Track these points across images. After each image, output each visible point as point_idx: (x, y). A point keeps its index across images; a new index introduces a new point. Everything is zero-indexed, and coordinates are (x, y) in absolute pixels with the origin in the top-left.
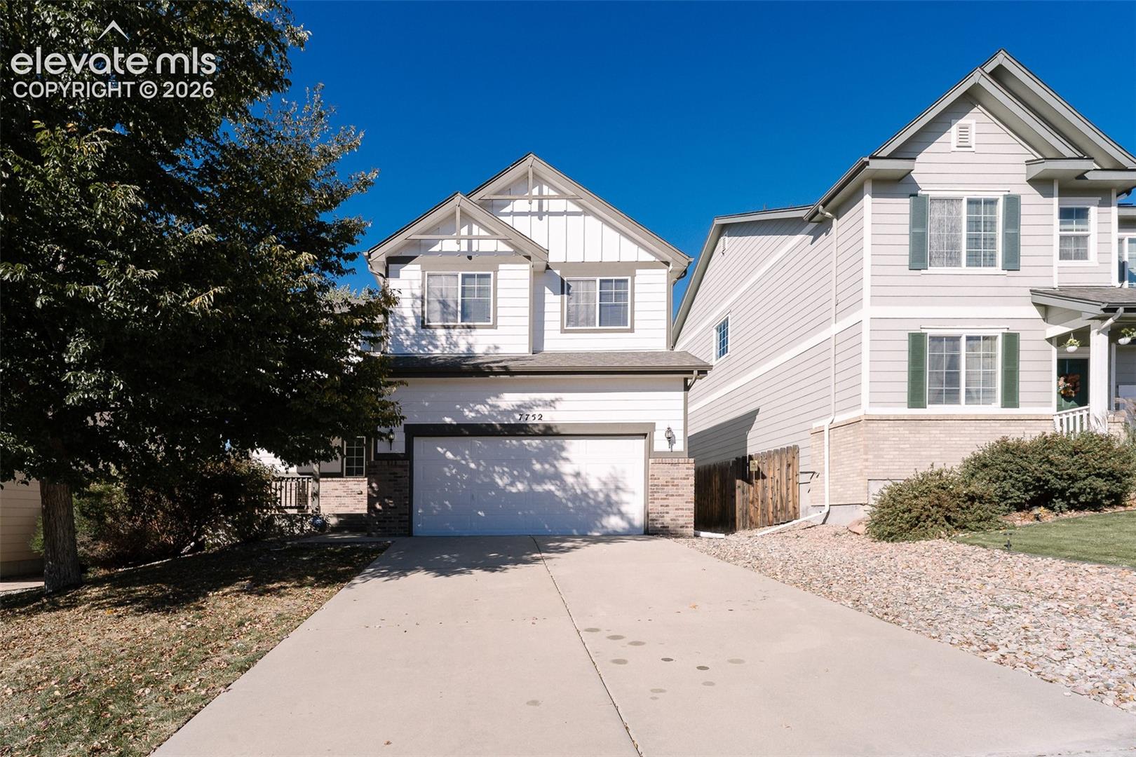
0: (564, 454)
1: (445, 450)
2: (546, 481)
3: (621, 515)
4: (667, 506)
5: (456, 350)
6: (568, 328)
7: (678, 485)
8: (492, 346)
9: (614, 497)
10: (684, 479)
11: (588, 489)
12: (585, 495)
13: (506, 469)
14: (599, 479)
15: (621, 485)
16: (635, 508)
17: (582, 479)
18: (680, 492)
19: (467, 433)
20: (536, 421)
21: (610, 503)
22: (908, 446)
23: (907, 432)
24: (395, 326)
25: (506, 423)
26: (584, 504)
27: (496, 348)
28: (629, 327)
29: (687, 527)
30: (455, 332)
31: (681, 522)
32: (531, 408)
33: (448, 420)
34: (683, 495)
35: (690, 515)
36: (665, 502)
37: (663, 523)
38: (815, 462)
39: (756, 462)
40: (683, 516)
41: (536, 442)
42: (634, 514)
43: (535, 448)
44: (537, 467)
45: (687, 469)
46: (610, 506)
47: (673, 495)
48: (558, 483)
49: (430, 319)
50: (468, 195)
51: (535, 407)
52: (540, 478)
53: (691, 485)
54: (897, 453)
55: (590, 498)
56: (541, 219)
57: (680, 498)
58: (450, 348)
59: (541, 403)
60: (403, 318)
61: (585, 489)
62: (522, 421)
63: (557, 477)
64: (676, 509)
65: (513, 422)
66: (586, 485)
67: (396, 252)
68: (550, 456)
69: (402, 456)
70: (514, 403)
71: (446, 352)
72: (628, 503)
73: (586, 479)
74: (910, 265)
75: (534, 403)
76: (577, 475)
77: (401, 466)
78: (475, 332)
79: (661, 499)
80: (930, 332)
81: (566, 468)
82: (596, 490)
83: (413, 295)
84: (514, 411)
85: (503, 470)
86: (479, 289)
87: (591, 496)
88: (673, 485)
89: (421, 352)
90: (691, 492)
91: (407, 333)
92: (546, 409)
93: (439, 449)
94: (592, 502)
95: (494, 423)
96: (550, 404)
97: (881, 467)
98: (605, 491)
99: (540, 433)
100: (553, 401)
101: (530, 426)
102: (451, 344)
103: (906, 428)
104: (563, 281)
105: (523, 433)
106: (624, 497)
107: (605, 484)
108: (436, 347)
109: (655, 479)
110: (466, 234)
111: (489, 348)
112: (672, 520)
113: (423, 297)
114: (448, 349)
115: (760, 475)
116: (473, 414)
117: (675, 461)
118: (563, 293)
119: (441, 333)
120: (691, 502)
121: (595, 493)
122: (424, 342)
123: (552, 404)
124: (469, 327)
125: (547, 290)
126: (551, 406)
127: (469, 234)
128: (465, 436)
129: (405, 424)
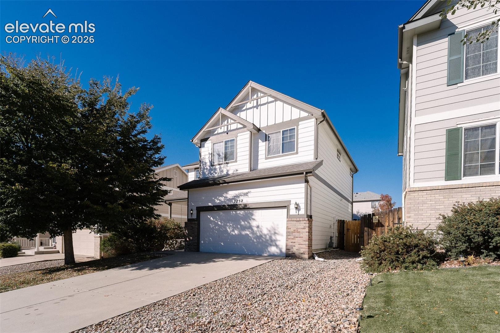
0: (253, 217)
1: (210, 217)
2: (246, 230)
3: (277, 246)
4: (294, 242)
5: (223, 174)
6: (268, 157)
7: (300, 232)
8: (235, 170)
9: (274, 238)
10: (303, 229)
11: (262, 233)
12: (261, 236)
13: (231, 224)
14: (267, 229)
15: (277, 232)
16: (282, 243)
17: (260, 229)
18: (301, 235)
19: (216, 209)
20: (240, 203)
21: (272, 241)
22: (443, 207)
23: (443, 197)
24: (203, 167)
25: (230, 204)
26: (261, 240)
27: (237, 170)
28: (295, 152)
29: (304, 254)
30: (222, 166)
31: (302, 251)
32: (239, 197)
33: (210, 204)
34: (302, 237)
35: (306, 247)
36: (293, 241)
37: (292, 251)
39: (377, 217)
40: (302, 248)
41: (242, 212)
42: (282, 246)
43: (242, 215)
44: (243, 223)
45: (305, 223)
46: (272, 242)
47: (297, 237)
48: (250, 230)
49: (214, 162)
50: (225, 108)
51: (240, 197)
52: (244, 228)
53: (307, 232)
54: (434, 212)
55: (263, 238)
56: (257, 109)
57: (301, 238)
58: (220, 173)
59: (243, 194)
60: (206, 163)
61: (261, 233)
62: (235, 203)
63: (250, 227)
64: (299, 244)
65: (232, 204)
66: (261, 232)
67: (203, 137)
68: (248, 218)
69: (196, 219)
70: (233, 195)
71: (219, 175)
72: (279, 241)
73: (261, 229)
74: (447, 84)
75: (240, 194)
76: (258, 227)
77: (194, 224)
78: (229, 165)
79: (292, 239)
80: (464, 126)
81: (254, 224)
82: (266, 234)
83: (209, 153)
84: (233, 199)
85: (230, 225)
86: (231, 146)
87: (264, 236)
88: (297, 232)
89: (211, 176)
90: (306, 236)
91: (207, 169)
92: (244, 197)
93: (209, 216)
94: (264, 240)
95: (225, 204)
96: (246, 194)
97: (421, 222)
98: (270, 235)
99: (242, 208)
100: (247, 193)
101: (239, 205)
102: (221, 171)
103: (442, 195)
104: (266, 135)
105: (235, 208)
106: (278, 237)
107: (270, 231)
108: (216, 173)
109: (289, 229)
110: (226, 123)
111: (234, 171)
112: (297, 250)
113: (212, 154)
114: (220, 174)
115: (380, 225)
116: (218, 201)
117: (298, 219)
118: (266, 141)
119: (218, 167)
120: (307, 241)
121: (265, 235)
122: (212, 172)
123: (247, 194)
124: (227, 163)
125: (260, 141)
126: (246, 195)
127: (227, 123)
128: (216, 210)
129: (197, 207)
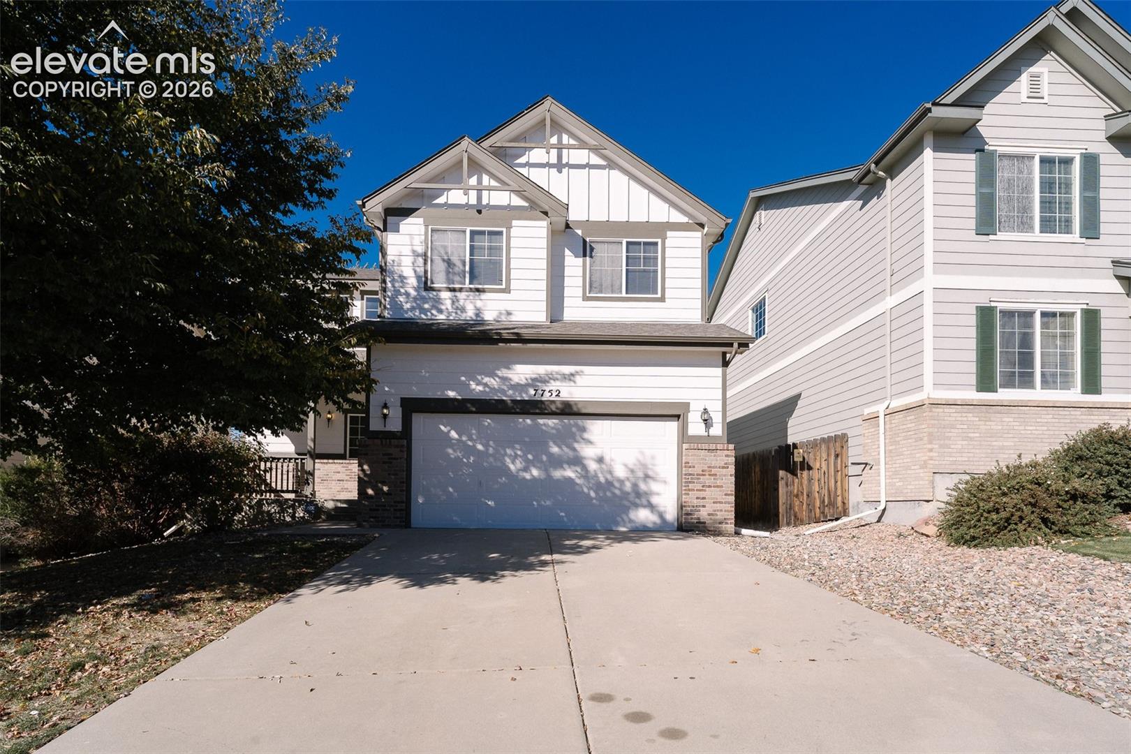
0: (586, 435)
1: (449, 429)
2: (565, 466)
3: (651, 507)
4: (704, 498)
5: (463, 316)
6: (590, 295)
7: (716, 475)
8: (504, 312)
9: (643, 487)
10: (723, 468)
11: (612, 477)
12: (609, 484)
13: (519, 453)
14: (626, 465)
15: (650, 473)
16: (667, 500)
17: (606, 465)
18: (719, 483)
19: (474, 409)
20: (552, 398)
21: (638, 494)
22: (977, 435)
23: (977, 419)
24: (394, 286)
25: (519, 398)
26: (608, 494)
27: (509, 314)
28: (659, 295)
29: (727, 523)
30: (462, 295)
31: (720, 516)
32: (548, 382)
33: (451, 394)
34: (722, 487)
35: (730, 509)
36: (701, 494)
37: (699, 519)
38: (867, 452)
39: (801, 451)
40: (721, 510)
41: (551, 422)
42: (665, 507)
43: (553, 428)
44: (555, 449)
45: (727, 456)
46: (639, 497)
47: (710, 486)
48: (579, 470)
49: (434, 279)
50: (478, 140)
51: (552, 381)
52: (558, 462)
53: (731, 475)
54: (966, 442)
55: (616, 488)
56: (560, 172)
57: (719, 489)
58: (456, 313)
59: (559, 377)
60: (402, 278)
61: (609, 477)
62: (537, 398)
63: (577, 461)
64: (714, 503)
65: (527, 399)
66: (610, 472)
67: (399, 200)
68: (568, 438)
69: (399, 434)
70: (528, 376)
71: (451, 318)
72: (658, 494)
73: (611, 465)
74: (976, 230)
75: (551, 376)
76: (600, 460)
77: (397, 446)
78: (484, 296)
79: (697, 490)
80: (1000, 306)
81: (587, 452)
82: (622, 478)
83: (414, 251)
84: (528, 385)
85: (515, 453)
86: (490, 248)
87: (617, 485)
88: (710, 475)
89: (423, 316)
90: (731, 483)
91: (407, 294)
92: (564, 384)
93: (442, 427)
94: (617, 492)
95: (504, 398)
96: (570, 377)
97: (948, 458)
98: (633, 480)
99: (558, 411)
100: (572, 375)
101: (546, 403)
102: (457, 308)
103: (976, 415)
104: (585, 242)
105: (537, 411)
106: (654, 487)
107: (632, 471)
108: (440, 311)
109: (690, 467)
110: (475, 183)
111: (501, 313)
112: (709, 515)
113: (425, 255)
114: (454, 314)
115: (805, 466)
116: (480, 388)
117: (713, 446)
118: (585, 255)
119: (445, 295)
120: (732, 495)
121: (622, 482)
122: (426, 306)
123: (572, 378)
124: (478, 290)
125: (567, 252)
126: (570, 380)
127: (478, 184)
128: (472, 412)
129: (401, 398)
